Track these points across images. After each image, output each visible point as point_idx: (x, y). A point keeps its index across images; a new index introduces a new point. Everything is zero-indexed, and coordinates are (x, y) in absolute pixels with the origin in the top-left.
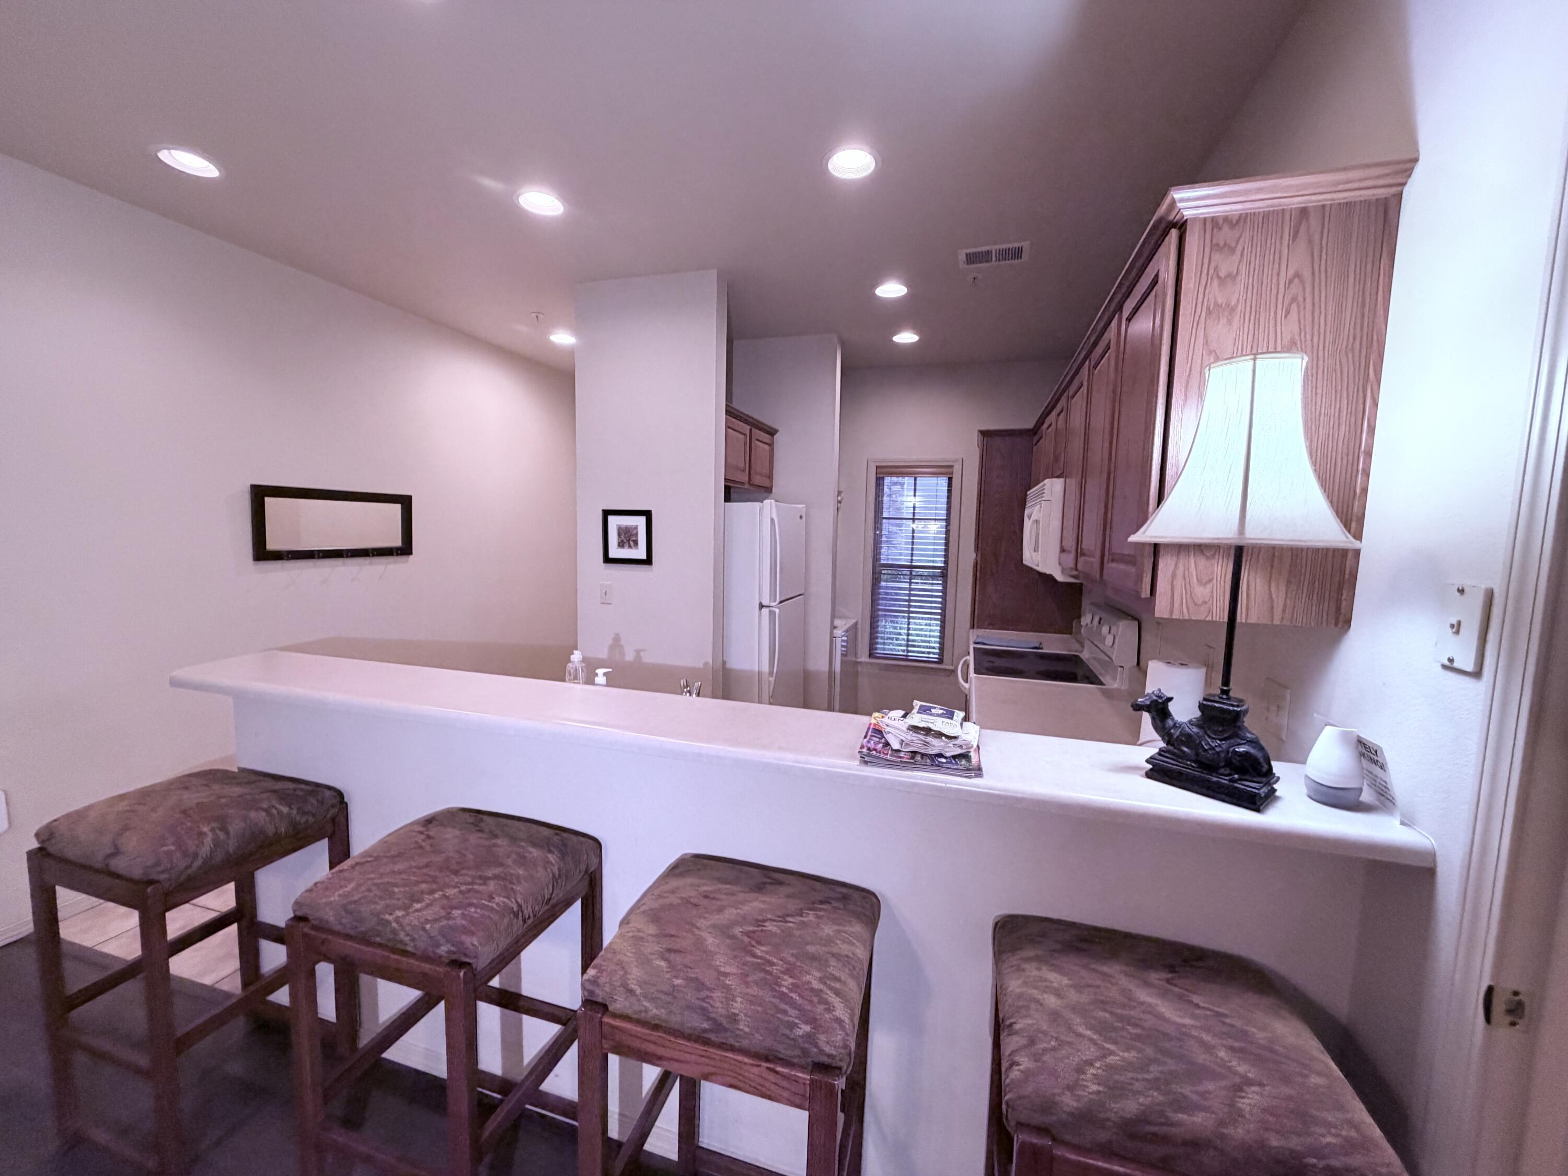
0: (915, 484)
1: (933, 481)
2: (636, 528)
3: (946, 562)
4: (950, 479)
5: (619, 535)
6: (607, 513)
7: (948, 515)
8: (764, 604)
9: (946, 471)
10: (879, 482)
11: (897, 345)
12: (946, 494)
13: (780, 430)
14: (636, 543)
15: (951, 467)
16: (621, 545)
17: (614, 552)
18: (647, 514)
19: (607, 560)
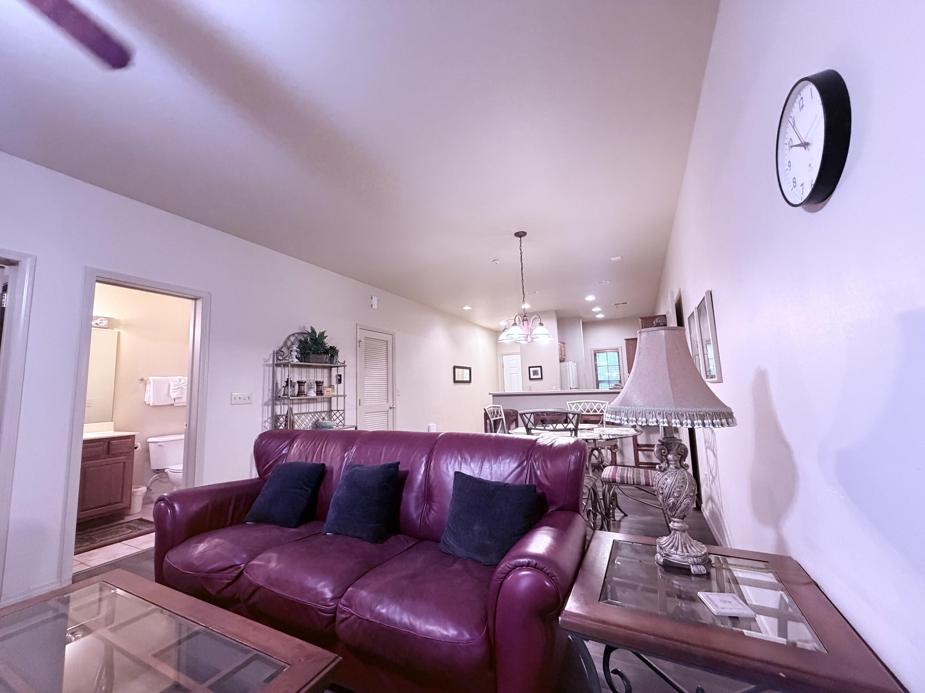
0: (607, 355)
1: (613, 353)
2: (538, 370)
3: (620, 378)
4: (618, 353)
5: (533, 372)
6: (530, 367)
7: (619, 364)
8: (571, 387)
9: (617, 350)
10: (595, 355)
11: (587, 301)
12: (618, 359)
13: (566, 342)
14: (538, 374)
15: (618, 349)
16: (534, 375)
17: (532, 377)
18: (541, 367)
19: (530, 379)
